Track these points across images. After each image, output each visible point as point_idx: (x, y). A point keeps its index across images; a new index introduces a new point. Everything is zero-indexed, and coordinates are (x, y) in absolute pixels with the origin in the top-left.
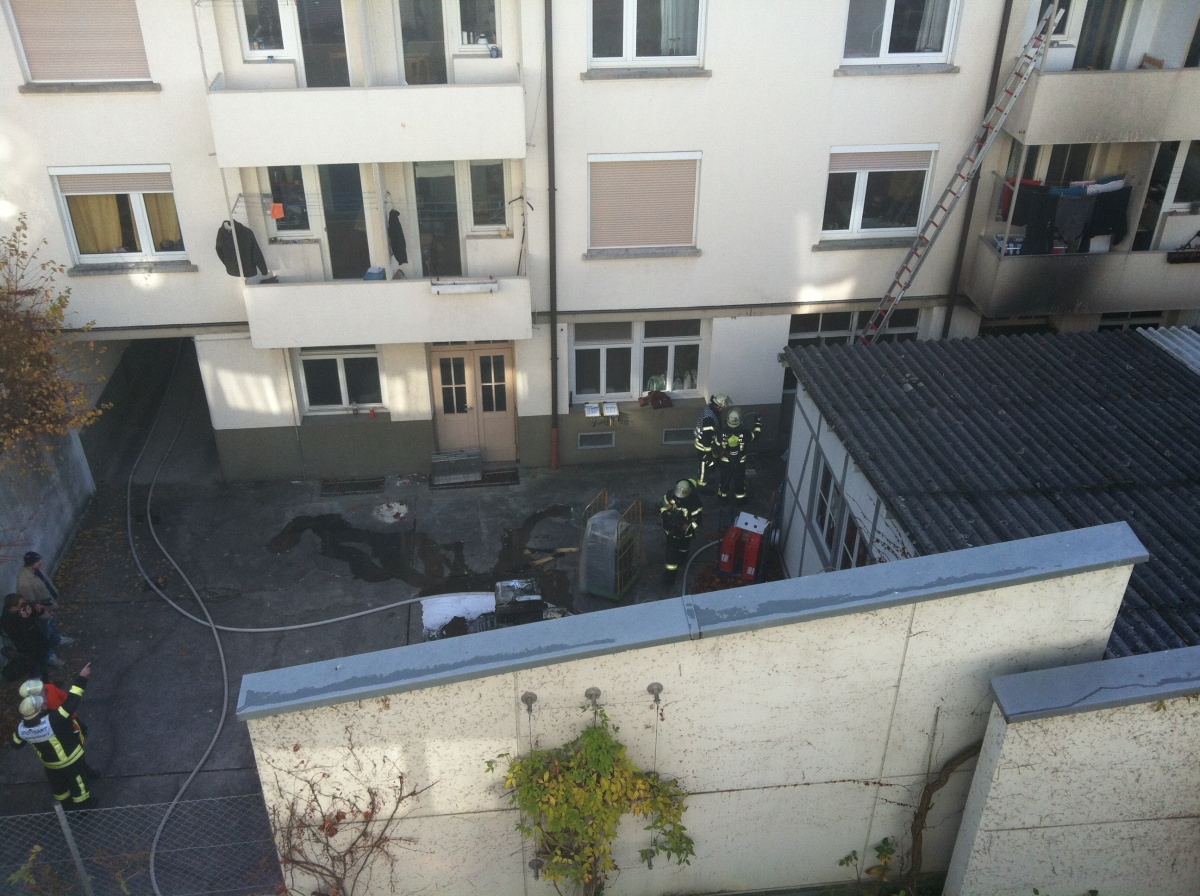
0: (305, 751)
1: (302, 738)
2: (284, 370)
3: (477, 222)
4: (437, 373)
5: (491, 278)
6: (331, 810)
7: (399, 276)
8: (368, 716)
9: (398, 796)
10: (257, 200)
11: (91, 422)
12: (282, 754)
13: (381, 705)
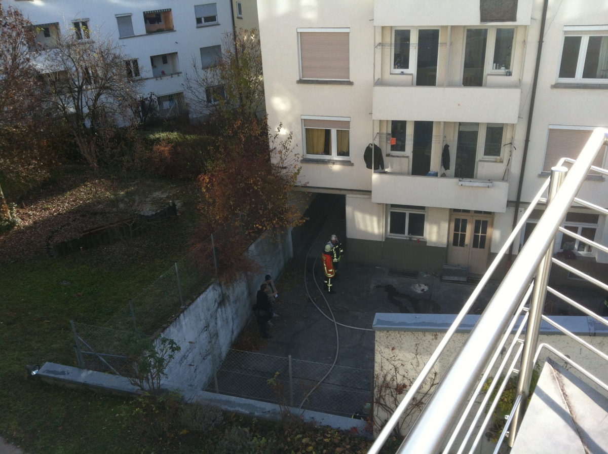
0: (396, 351)
1: (397, 345)
2: (382, 215)
3: (485, 154)
4: (453, 225)
5: (489, 180)
6: (401, 382)
7: (444, 175)
8: (427, 341)
9: (432, 383)
10: (385, 136)
11: (300, 225)
12: (386, 350)
13: (434, 337)
